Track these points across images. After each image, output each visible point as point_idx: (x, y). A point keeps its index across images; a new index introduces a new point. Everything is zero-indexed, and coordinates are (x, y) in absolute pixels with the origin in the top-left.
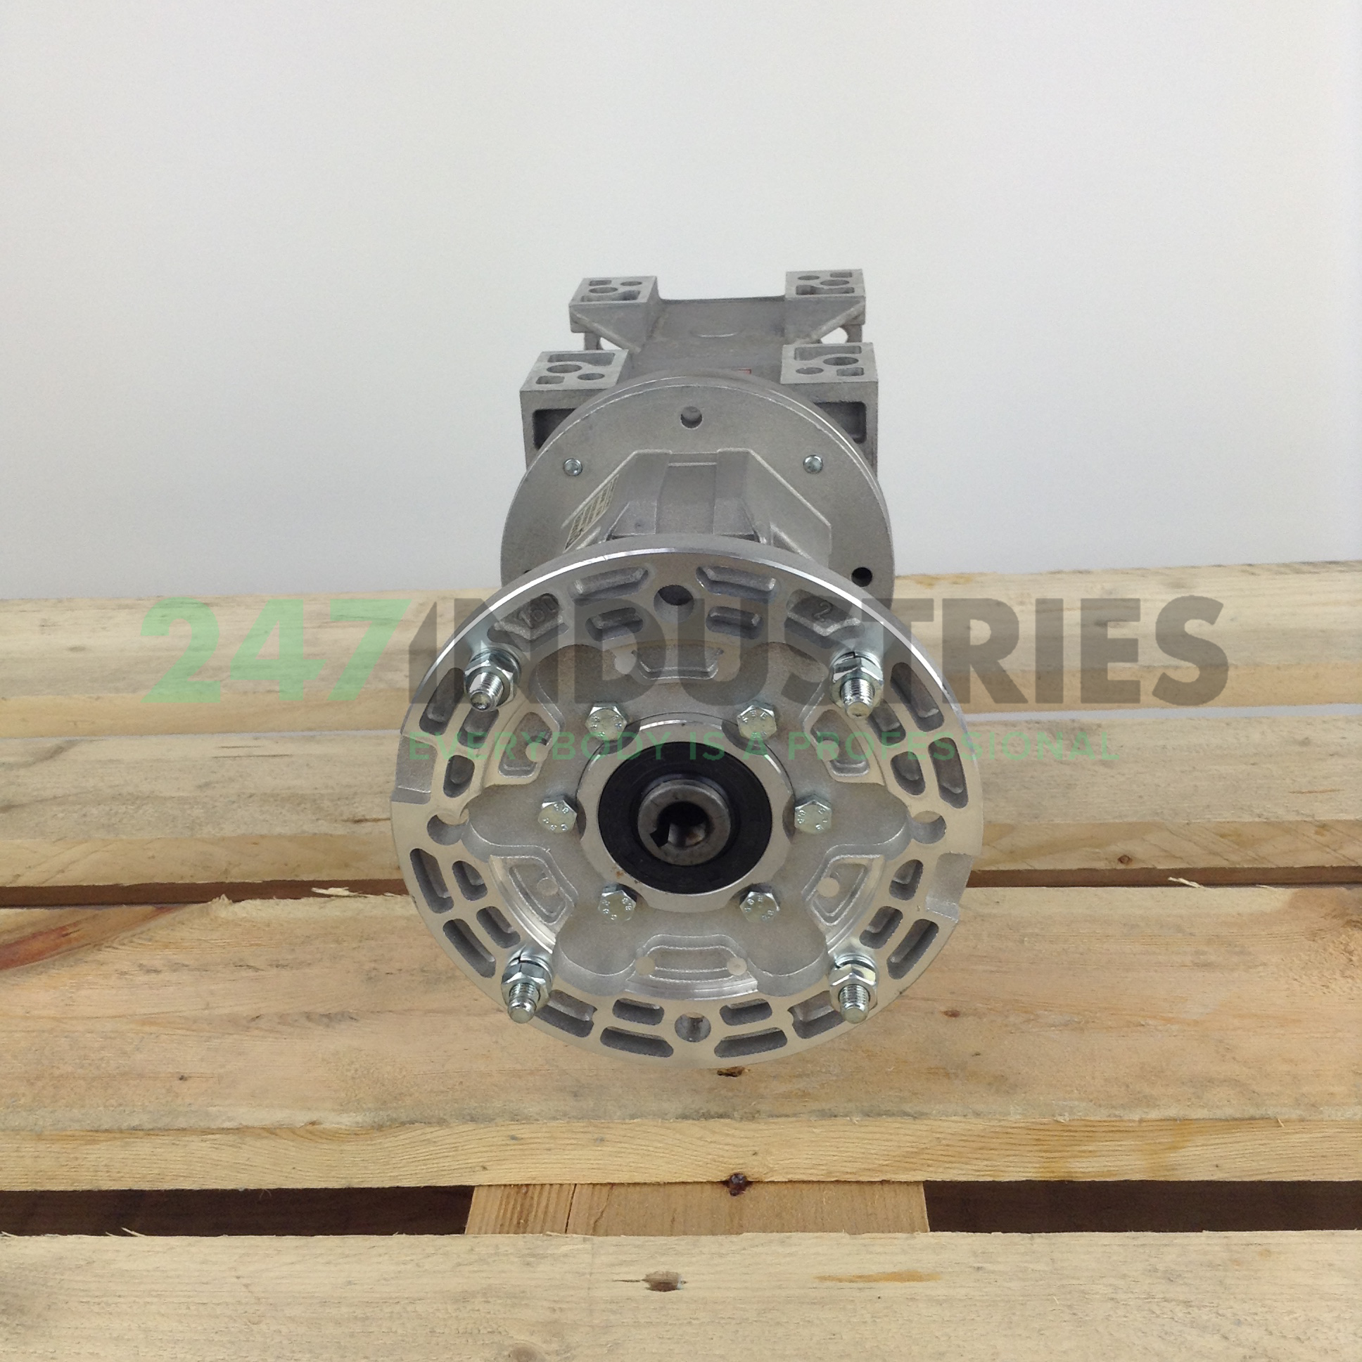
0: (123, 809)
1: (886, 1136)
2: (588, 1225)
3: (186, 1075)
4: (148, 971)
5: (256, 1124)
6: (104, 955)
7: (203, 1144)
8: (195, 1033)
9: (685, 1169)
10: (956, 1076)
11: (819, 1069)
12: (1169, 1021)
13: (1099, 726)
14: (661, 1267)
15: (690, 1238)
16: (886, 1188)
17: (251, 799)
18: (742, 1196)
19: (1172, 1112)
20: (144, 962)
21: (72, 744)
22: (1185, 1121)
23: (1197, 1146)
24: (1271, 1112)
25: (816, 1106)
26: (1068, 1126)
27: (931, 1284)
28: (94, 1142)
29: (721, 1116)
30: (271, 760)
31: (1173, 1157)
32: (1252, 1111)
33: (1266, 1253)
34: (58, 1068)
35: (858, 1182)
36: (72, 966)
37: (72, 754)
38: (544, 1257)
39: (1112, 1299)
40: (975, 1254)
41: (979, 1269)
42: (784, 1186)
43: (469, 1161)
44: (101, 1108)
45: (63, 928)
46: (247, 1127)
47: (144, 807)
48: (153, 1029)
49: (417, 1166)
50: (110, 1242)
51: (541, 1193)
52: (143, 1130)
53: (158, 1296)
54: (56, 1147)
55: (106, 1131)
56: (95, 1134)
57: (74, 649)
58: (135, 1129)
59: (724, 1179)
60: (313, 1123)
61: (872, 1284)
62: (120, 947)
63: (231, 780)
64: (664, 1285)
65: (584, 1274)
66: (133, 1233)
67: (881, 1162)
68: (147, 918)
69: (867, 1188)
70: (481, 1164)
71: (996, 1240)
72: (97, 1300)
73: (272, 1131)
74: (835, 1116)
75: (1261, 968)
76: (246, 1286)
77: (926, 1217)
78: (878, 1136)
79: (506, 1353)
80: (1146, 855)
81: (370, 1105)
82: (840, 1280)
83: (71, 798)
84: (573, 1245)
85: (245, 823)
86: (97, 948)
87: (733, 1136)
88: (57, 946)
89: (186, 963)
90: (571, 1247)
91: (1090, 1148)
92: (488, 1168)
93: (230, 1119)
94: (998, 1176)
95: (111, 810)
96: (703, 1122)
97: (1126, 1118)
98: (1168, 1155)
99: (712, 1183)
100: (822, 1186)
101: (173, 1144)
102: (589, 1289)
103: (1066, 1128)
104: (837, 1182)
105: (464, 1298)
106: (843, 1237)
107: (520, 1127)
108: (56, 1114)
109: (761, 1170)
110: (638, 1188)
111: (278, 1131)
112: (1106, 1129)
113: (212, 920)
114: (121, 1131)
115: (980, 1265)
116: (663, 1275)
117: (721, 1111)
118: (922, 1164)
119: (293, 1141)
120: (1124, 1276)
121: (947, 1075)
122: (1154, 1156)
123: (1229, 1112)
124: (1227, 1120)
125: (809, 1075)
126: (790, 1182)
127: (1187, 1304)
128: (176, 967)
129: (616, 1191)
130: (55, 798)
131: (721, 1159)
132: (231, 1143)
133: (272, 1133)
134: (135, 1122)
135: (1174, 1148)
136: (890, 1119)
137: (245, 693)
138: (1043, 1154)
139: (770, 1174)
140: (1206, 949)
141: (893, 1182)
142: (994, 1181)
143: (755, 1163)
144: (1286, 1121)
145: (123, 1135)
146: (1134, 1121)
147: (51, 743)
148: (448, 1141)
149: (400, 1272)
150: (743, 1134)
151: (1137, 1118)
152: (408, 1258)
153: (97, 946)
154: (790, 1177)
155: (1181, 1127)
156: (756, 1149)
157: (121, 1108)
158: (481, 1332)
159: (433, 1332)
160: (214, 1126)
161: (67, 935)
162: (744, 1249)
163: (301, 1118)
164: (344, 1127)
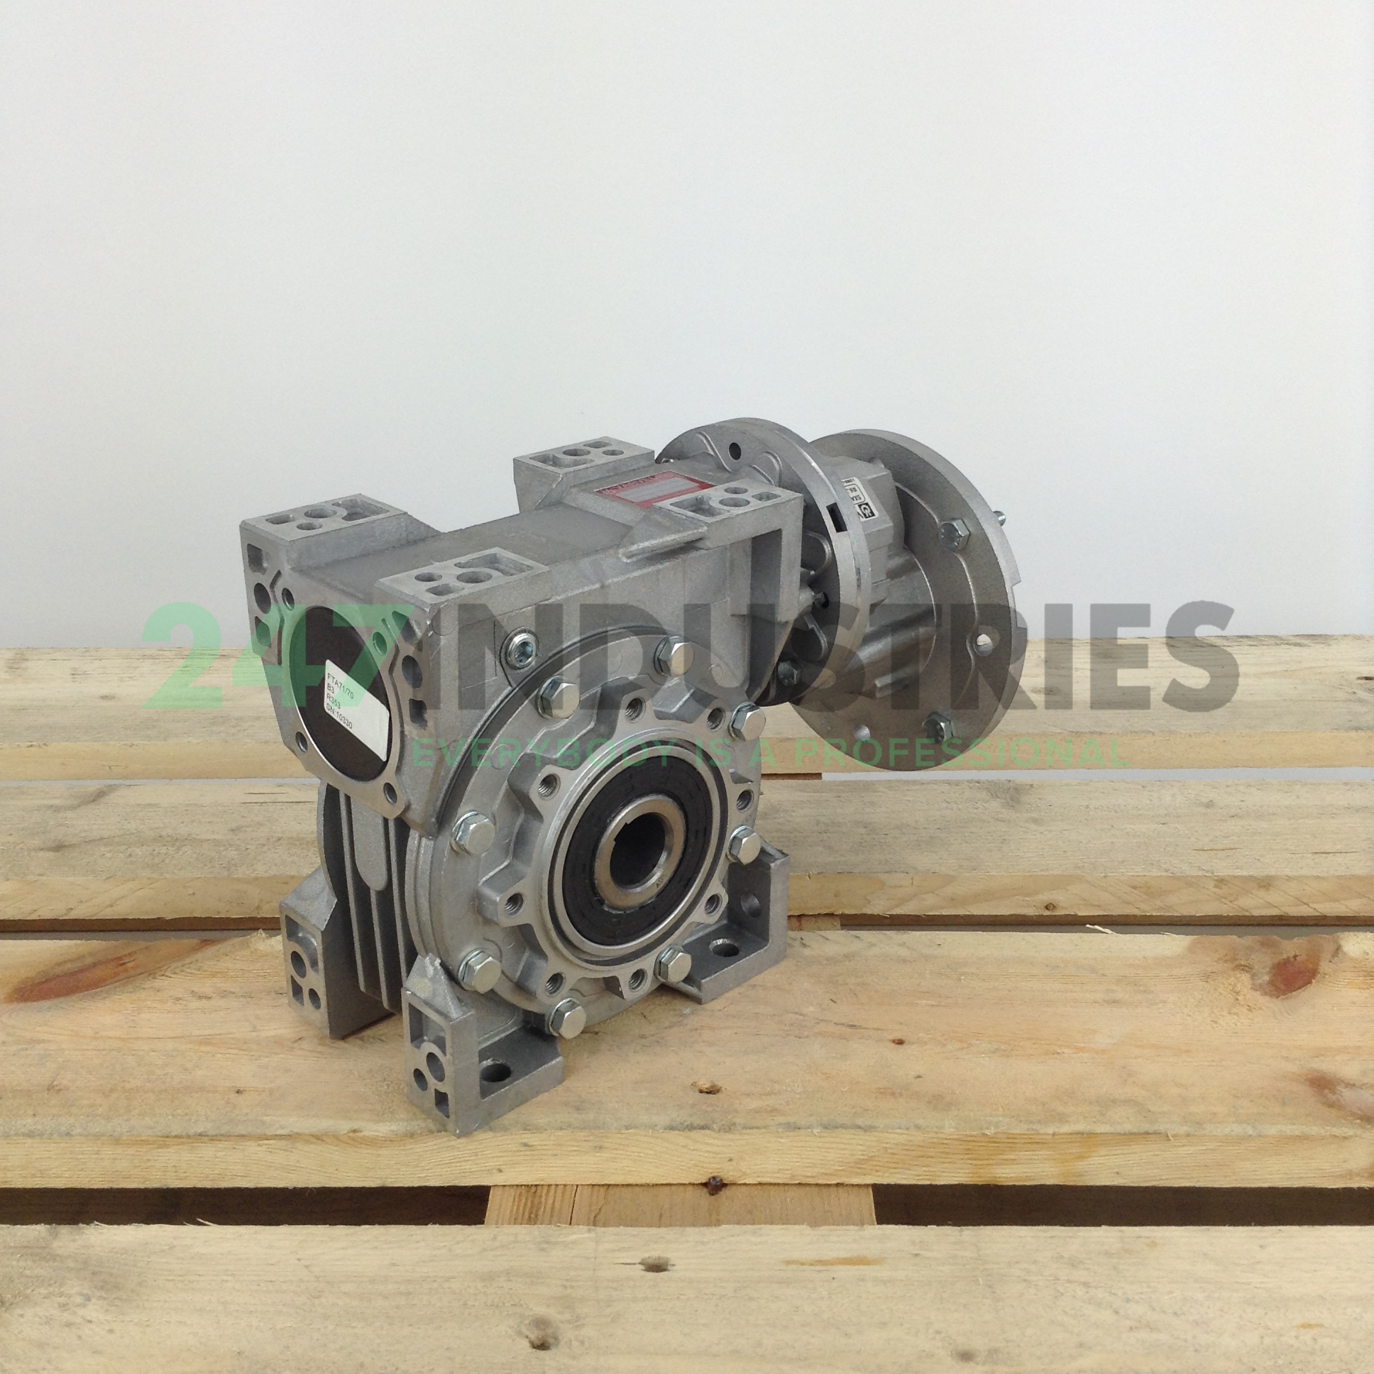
0: (164, 850)
1: (842, 1146)
2: (589, 1218)
3: (242, 1089)
4: (200, 998)
5: (307, 1132)
6: (159, 982)
7: (260, 1148)
8: (245, 1053)
9: (671, 1173)
10: (901, 1095)
11: (784, 1088)
12: (1081, 1050)
13: (1032, 786)
14: (655, 1253)
15: (677, 1230)
16: (841, 1190)
17: (279, 843)
18: (719, 1195)
19: (1080, 1127)
20: (196, 990)
21: (112, 788)
22: (1091, 1135)
23: (1101, 1156)
24: (1162, 1128)
25: (782, 1119)
26: (992, 1138)
27: (877, 1267)
28: (167, 1146)
29: (703, 1128)
30: (295, 806)
31: (1081, 1165)
32: (1147, 1127)
33: (1153, 1245)
34: (129, 1082)
35: (817, 1185)
36: (131, 992)
37: (112, 798)
38: (556, 1243)
39: (1025, 1280)
40: (913, 1243)
41: (916, 1255)
42: (754, 1187)
43: (487, 1164)
44: (170, 1117)
45: (119, 958)
46: (299, 1134)
47: (183, 848)
48: (209, 1048)
49: (443, 1168)
50: (188, 1230)
51: (548, 1191)
52: (208, 1136)
53: (233, 1274)
54: (131, 1151)
55: (176, 1137)
56: (166, 1139)
57: (104, 697)
58: (200, 1135)
59: (704, 1181)
60: (355, 1131)
61: (829, 1267)
62: (172, 976)
63: (260, 824)
64: (657, 1267)
65: (588, 1258)
66: (207, 1223)
67: (836, 1168)
68: (196, 949)
69: (825, 1190)
70: (498, 1167)
71: (932, 1230)
72: (180, 1278)
73: (318, 1138)
74: (799, 1129)
75: (1161, 1005)
76: (307, 1267)
77: (874, 1214)
78: (834, 1145)
79: (527, 1322)
80: (1068, 904)
81: (402, 1116)
82: (803, 1264)
83: (117, 839)
84: (580, 1235)
85: (276, 865)
86: (151, 976)
87: (712, 1144)
88: (117, 974)
89: (232, 990)
90: (579, 1236)
91: (1012, 1157)
92: (503, 1170)
93: (282, 1127)
94: (936, 1180)
95: (154, 850)
96: (688, 1133)
97: (1041, 1132)
98: (1076, 1163)
99: (694, 1184)
100: (787, 1188)
101: (234, 1148)
102: (594, 1270)
103: (992, 1140)
104: (799, 1184)
105: (489, 1277)
106: (805, 1228)
107: (532, 1135)
108: (131, 1122)
109: (735, 1174)
110: (630, 1189)
111: (324, 1138)
112: (1027, 1141)
113: (252, 952)
114: (189, 1137)
115: (918, 1252)
116: (655, 1259)
117: (702, 1123)
118: (872, 1170)
119: (337, 1145)
120: (1035, 1262)
121: (893, 1094)
122: (1066, 1164)
123: (1128, 1127)
124: (1125, 1134)
125: (776, 1093)
126: (760, 1184)
127: (1086, 1285)
128: (224, 994)
129: (612, 1191)
130: (101, 839)
131: (701, 1164)
132: (284, 1148)
133: (318, 1139)
134: (200, 1129)
135: (1081, 1157)
136: (844, 1131)
137: (266, 742)
138: (970, 1162)
139: (742, 1178)
140: (1115, 988)
141: (847, 1185)
142: (931, 1185)
143: (731, 1168)
144: (1174, 1136)
145: (190, 1141)
146: (1049, 1134)
147: (93, 786)
148: (470, 1147)
149: (435, 1256)
150: (720, 1143)
151: (1050, 1131)
152: (443, 1244)
153: (152, 973)
154: (760, 1180)
155: (1088, 1139)
156: (732, 1156)
157: (188, 1117)
158: (506, 1305)
159: (465, 1304)
160: (269, 1132)
161: (124, 964)
162: (723, 1238)
163: (344, 1126)
164: (381, 1135)
